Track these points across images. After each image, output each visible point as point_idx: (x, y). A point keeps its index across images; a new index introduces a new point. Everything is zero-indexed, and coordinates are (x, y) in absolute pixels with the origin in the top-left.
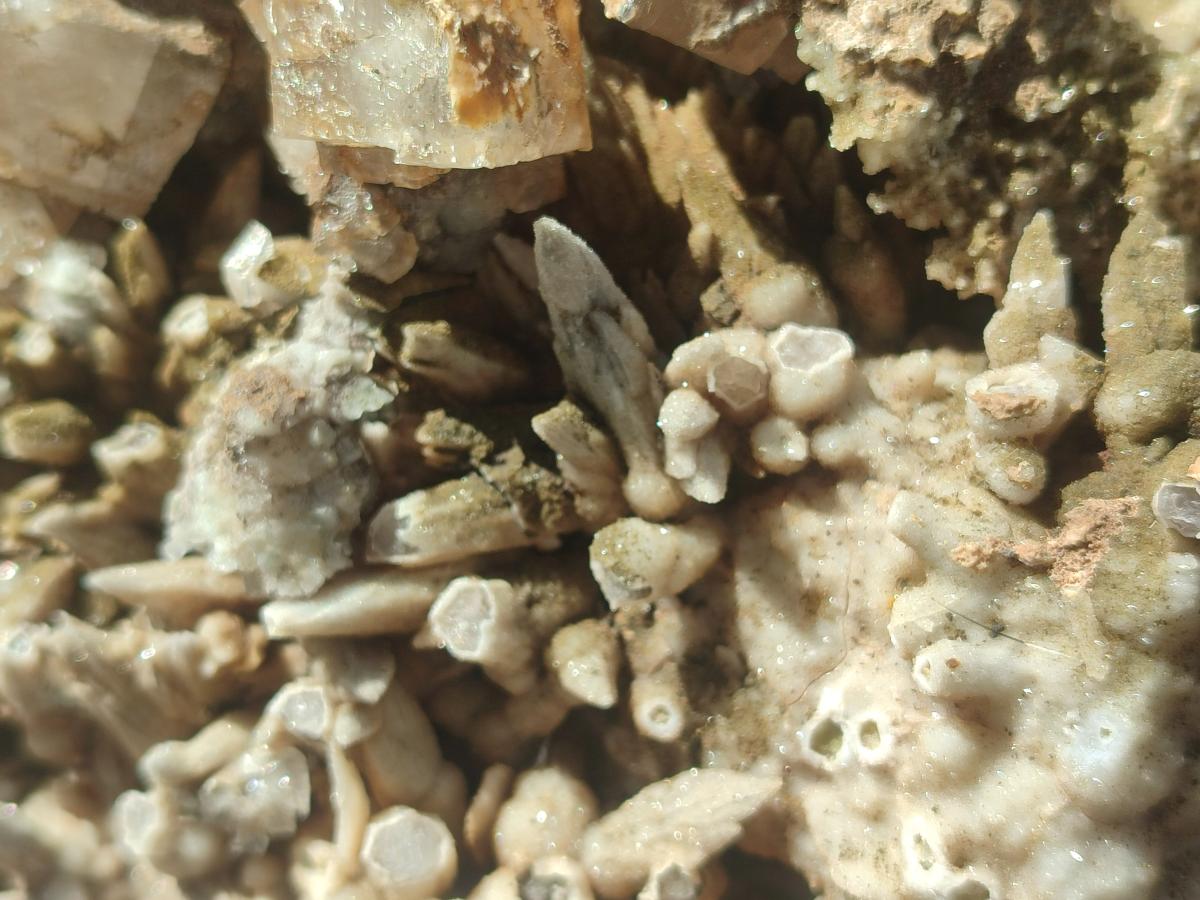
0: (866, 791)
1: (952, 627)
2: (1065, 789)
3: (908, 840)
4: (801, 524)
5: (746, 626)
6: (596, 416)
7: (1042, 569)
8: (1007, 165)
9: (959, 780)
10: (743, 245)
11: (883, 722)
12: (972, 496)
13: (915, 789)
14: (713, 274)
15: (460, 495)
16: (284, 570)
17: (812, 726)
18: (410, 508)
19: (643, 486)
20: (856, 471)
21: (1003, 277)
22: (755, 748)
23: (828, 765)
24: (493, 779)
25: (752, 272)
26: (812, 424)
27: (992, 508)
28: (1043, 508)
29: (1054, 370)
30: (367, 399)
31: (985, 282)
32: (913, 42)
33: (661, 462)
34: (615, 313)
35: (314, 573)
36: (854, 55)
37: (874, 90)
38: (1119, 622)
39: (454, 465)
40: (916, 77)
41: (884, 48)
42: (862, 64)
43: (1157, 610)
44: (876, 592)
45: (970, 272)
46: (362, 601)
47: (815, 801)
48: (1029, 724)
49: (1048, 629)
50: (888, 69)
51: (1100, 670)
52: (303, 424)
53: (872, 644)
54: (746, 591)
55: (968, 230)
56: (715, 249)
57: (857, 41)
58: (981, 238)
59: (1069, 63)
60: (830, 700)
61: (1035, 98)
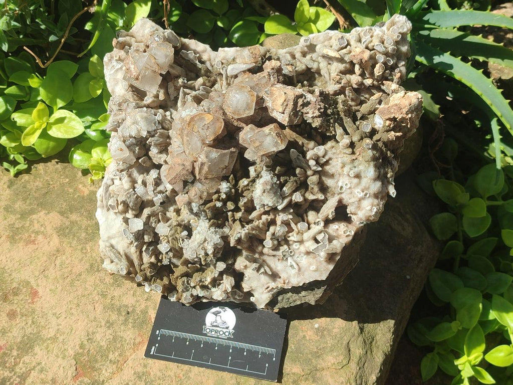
0: (349, 191)
1: (351, 169)
2: (370, 179)
3: (356, 193)
4: (327, 168)
5: (325, 182)
6: (301, 168)
7: (356, 159)
8: (329, 119)
9: (359, 183)
10: (306, 141)
11: (347, 183)
12: (345, 155)
13: (354, 188)
14: (303, 146)
15: (289, 185)
16: (278, 202)
17: (339, 188)
18: (284, 189)
19: (309, 173)
20: (330, 159)
21: (335, 132)
22: (333, 194)
23: (343, 191)
24: (305, 215)
25: (308, 144)
26: (323, 157)
27: (348, 156)
28: (353, 153)
29: (346, 139)
30: (275, 179)
31: (334, 133)
32: (317, 113)
33: (310, 169)
34: (299, 156)
35: (281, 201)
36: (312, 117)
37: (315, 120)
38: (367, 160)
39: (286, 182)
40: (319, 116)
41: (315, 115)
42: (313, 118)
43: (370, 157)
44: (340, 171)
45: (331, 133)
46: (286, 201)
47: (343, 196)
48: (363, 175)
49: (360, 164)
50: (316, 117)
51: (367, 165)
52: (273, 185)
53: (341, 176)
54: (324, 178)
55: (329, 128)
56: (303, 143)
57: (312, 116)
58: (332, 129)
59: (330, 105)
60: (340, 184)
61: (329, 111)
